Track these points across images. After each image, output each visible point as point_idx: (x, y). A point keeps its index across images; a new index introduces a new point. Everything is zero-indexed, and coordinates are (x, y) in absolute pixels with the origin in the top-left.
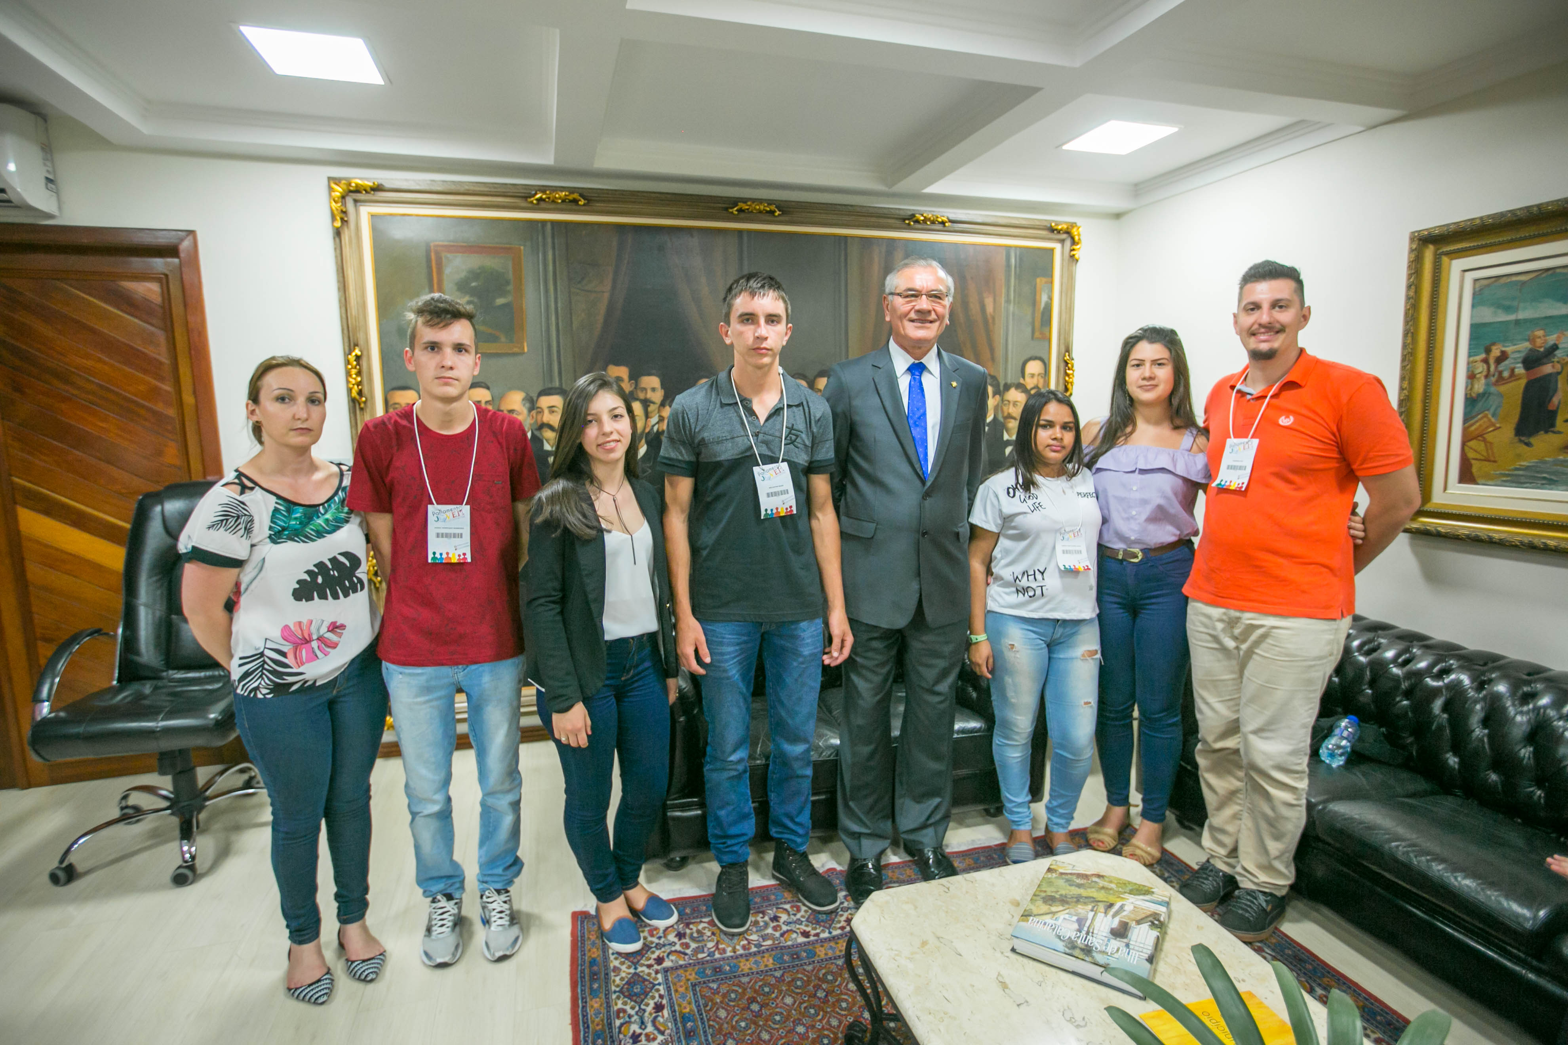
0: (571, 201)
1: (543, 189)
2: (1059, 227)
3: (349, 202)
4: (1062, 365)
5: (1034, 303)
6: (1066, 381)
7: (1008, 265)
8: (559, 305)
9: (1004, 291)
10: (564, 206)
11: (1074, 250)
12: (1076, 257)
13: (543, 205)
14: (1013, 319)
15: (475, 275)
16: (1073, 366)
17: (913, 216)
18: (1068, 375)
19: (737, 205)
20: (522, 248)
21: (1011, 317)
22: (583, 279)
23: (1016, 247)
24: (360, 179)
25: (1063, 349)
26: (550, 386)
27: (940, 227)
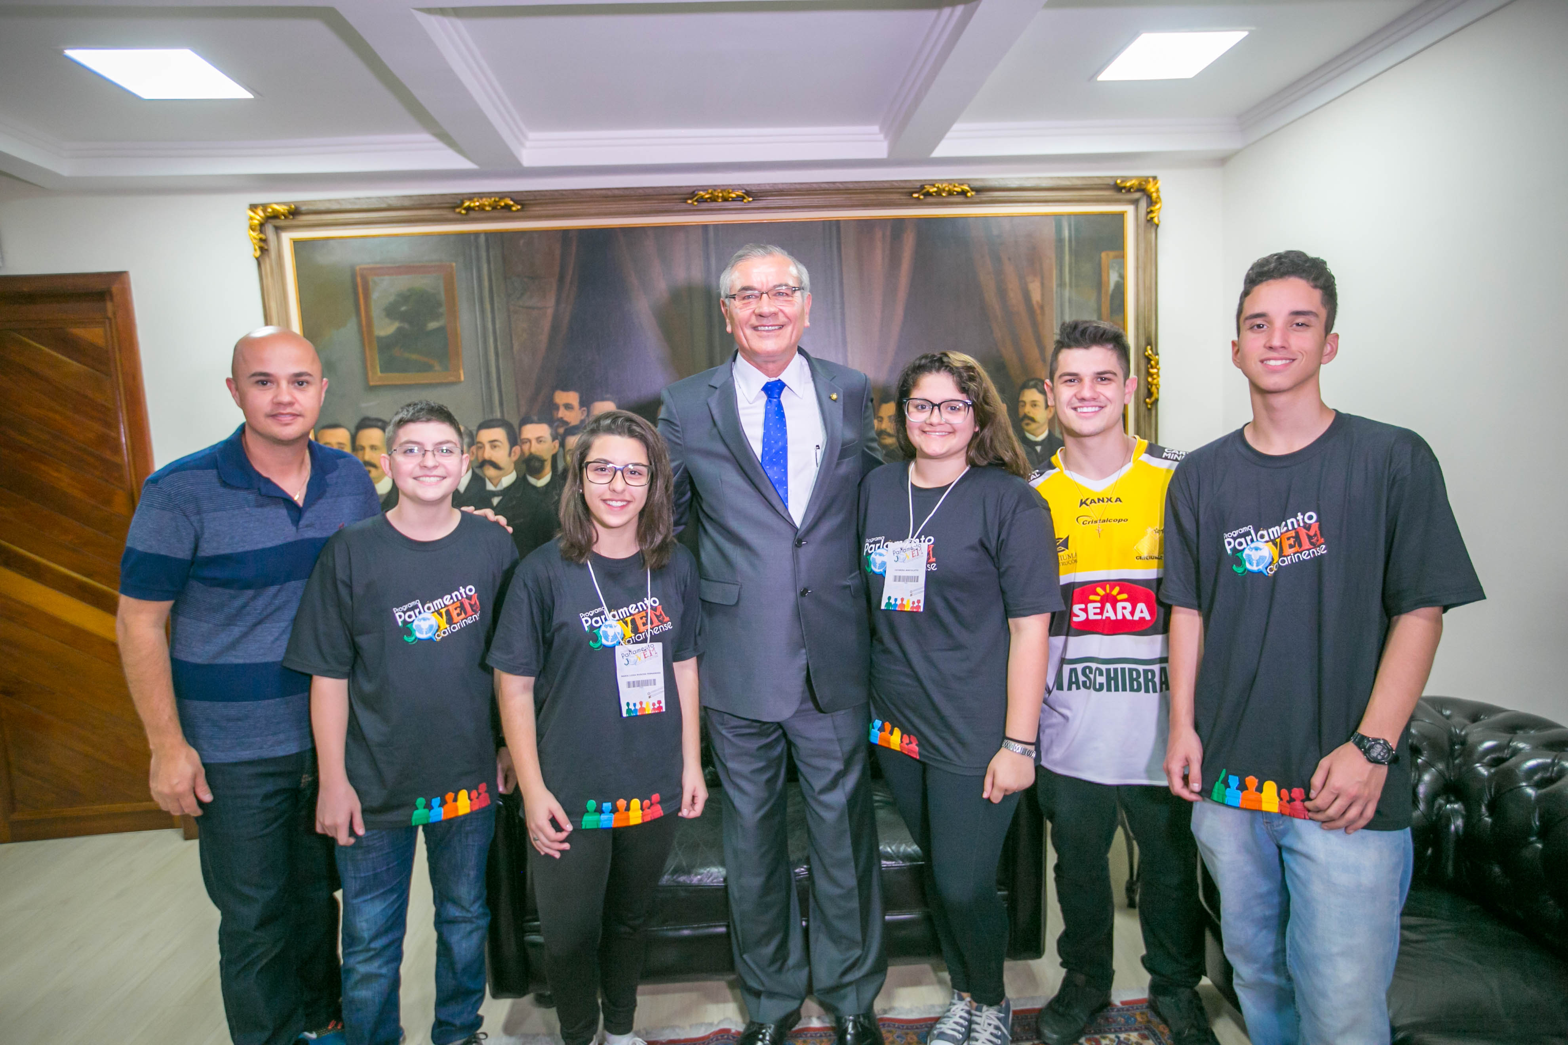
0: (502, 208)
1: (471, 197)
2: (1128, 184)
3: (269, 230)
4: (1143, 362)
5: (1099, 285)
6: (1149, 383)
7: (1060, 241)
8: (497, 326)
9: (1055, 273)
10: (496, 214)
11: (1151, 212)
12: (1156, 220)
13: (472, 214)
14: (1070, 307)
15: (404, 298)
16: (1157, 363)
17: (922, 187)
18: (1151, 375)
19: (696, 195)
20: (454, 264)
21: (1067, 305)
22: (522, 294)
23: (1069, 215)
24: (277, 204)
25: (1143, 343)
26: (491, 417)
27: (960, 199)
